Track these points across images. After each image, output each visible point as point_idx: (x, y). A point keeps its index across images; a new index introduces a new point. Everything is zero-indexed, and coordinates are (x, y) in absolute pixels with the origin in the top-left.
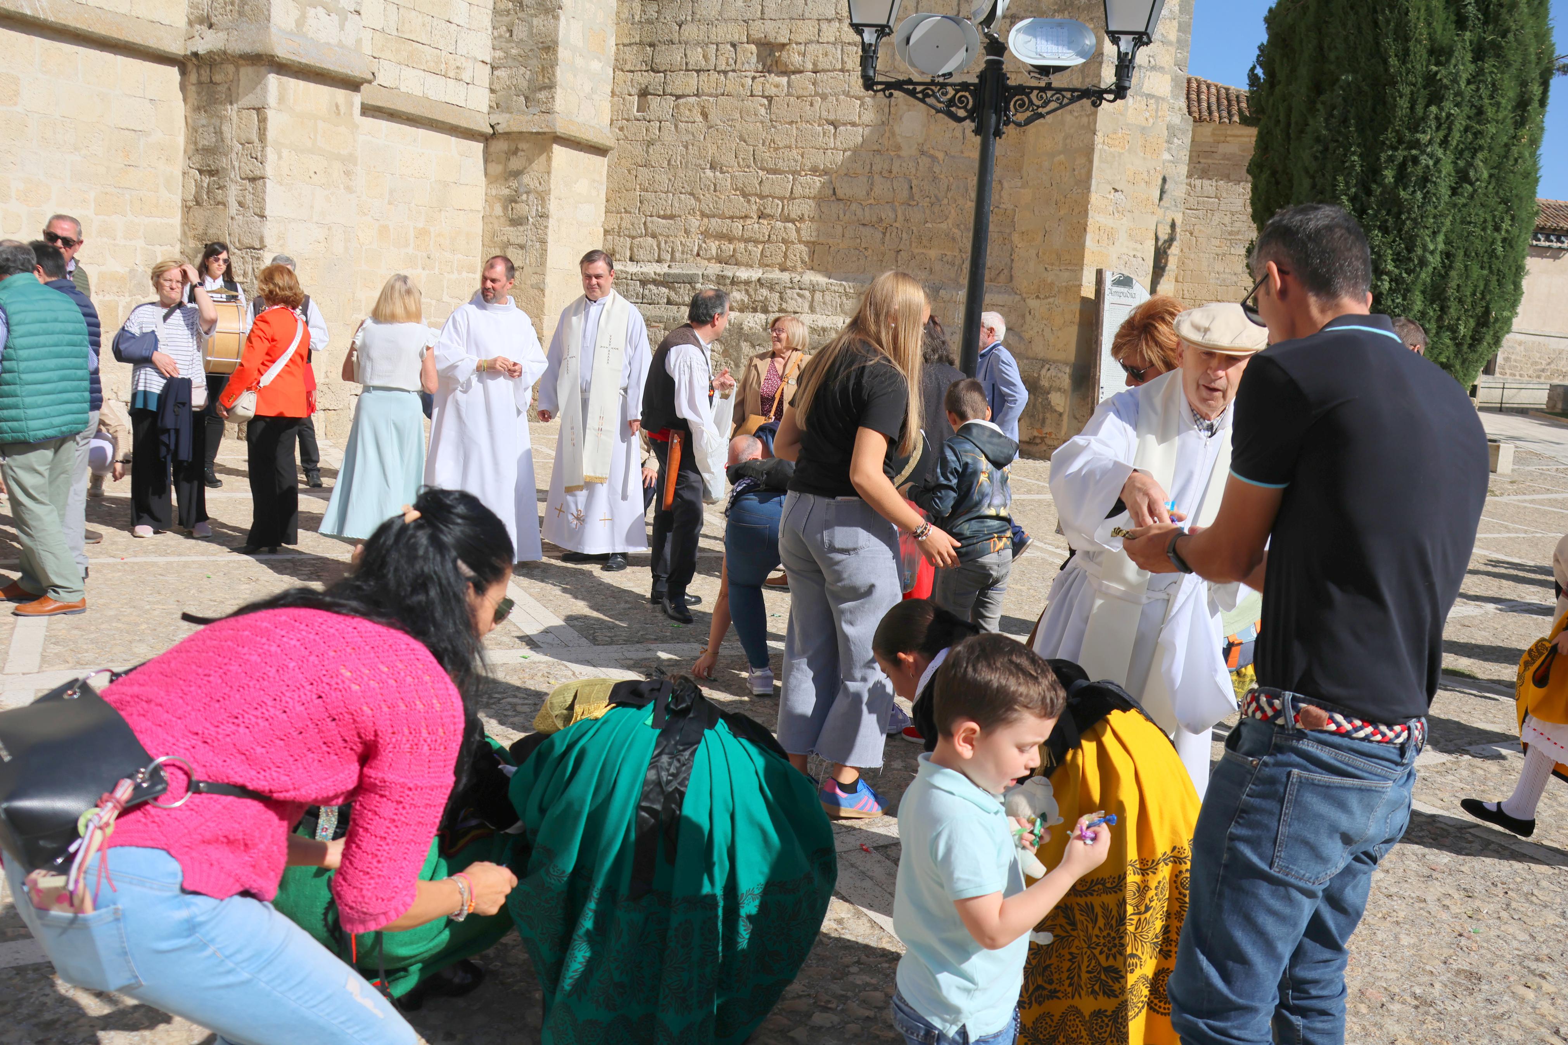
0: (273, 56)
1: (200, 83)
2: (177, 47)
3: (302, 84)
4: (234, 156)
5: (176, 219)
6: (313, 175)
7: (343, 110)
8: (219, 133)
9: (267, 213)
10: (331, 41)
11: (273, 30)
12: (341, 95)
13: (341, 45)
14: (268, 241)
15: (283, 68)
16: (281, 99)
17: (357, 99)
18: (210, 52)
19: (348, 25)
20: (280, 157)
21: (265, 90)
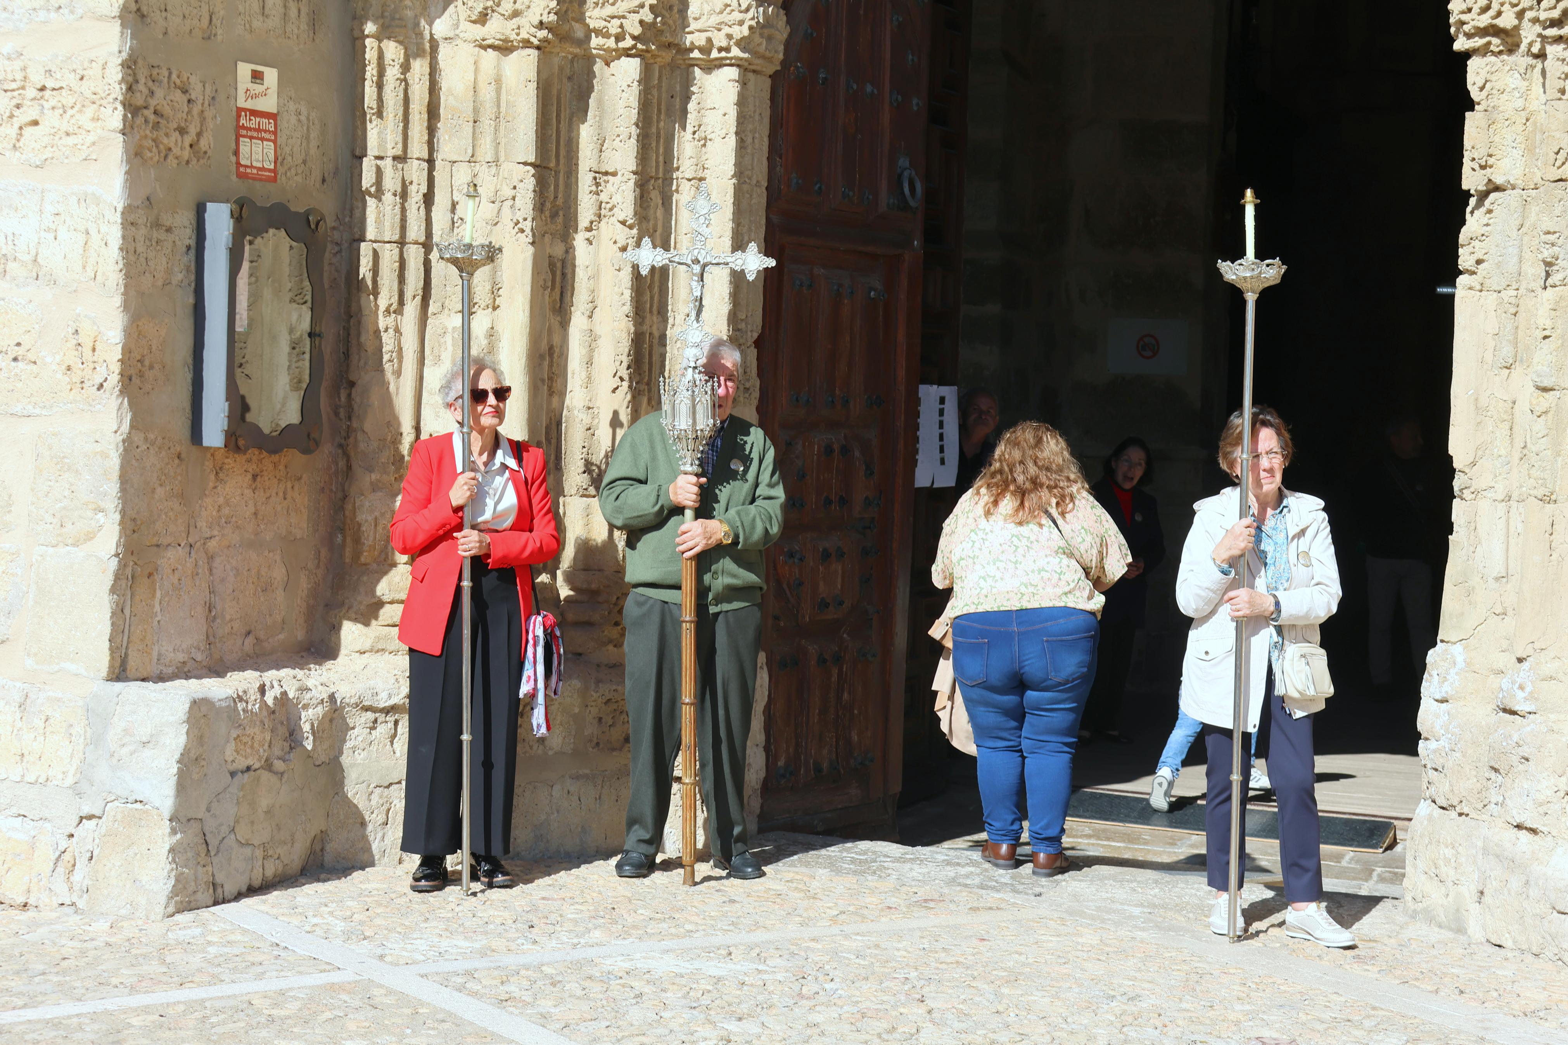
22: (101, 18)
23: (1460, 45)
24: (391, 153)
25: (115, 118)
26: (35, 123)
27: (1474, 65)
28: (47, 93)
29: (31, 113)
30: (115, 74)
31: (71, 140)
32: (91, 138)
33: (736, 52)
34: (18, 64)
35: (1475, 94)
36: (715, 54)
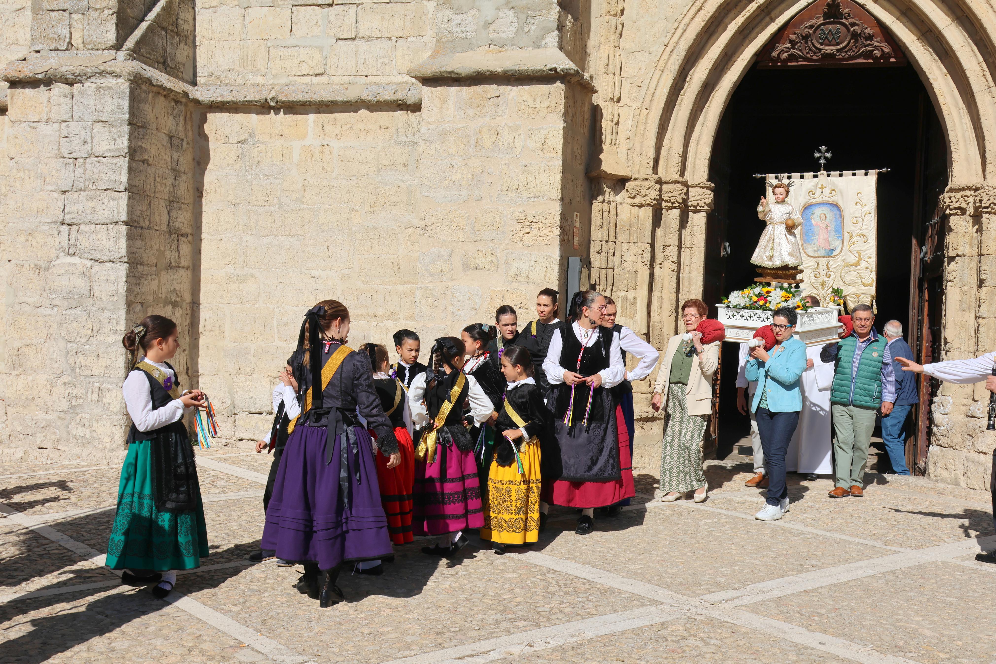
22: (553, 200)
23: (948, 212)
24: (605, 239)
25: (557, 231)
26: (529, 233)
27: (952, 218)
28: (533, 224)
29: (528, 230)
30: (558, 217)
31: (541, 238)
32: (549, 237)
33: (706, 208)
34: (523, 215)
35: (953, 227)
36: (698, 208)
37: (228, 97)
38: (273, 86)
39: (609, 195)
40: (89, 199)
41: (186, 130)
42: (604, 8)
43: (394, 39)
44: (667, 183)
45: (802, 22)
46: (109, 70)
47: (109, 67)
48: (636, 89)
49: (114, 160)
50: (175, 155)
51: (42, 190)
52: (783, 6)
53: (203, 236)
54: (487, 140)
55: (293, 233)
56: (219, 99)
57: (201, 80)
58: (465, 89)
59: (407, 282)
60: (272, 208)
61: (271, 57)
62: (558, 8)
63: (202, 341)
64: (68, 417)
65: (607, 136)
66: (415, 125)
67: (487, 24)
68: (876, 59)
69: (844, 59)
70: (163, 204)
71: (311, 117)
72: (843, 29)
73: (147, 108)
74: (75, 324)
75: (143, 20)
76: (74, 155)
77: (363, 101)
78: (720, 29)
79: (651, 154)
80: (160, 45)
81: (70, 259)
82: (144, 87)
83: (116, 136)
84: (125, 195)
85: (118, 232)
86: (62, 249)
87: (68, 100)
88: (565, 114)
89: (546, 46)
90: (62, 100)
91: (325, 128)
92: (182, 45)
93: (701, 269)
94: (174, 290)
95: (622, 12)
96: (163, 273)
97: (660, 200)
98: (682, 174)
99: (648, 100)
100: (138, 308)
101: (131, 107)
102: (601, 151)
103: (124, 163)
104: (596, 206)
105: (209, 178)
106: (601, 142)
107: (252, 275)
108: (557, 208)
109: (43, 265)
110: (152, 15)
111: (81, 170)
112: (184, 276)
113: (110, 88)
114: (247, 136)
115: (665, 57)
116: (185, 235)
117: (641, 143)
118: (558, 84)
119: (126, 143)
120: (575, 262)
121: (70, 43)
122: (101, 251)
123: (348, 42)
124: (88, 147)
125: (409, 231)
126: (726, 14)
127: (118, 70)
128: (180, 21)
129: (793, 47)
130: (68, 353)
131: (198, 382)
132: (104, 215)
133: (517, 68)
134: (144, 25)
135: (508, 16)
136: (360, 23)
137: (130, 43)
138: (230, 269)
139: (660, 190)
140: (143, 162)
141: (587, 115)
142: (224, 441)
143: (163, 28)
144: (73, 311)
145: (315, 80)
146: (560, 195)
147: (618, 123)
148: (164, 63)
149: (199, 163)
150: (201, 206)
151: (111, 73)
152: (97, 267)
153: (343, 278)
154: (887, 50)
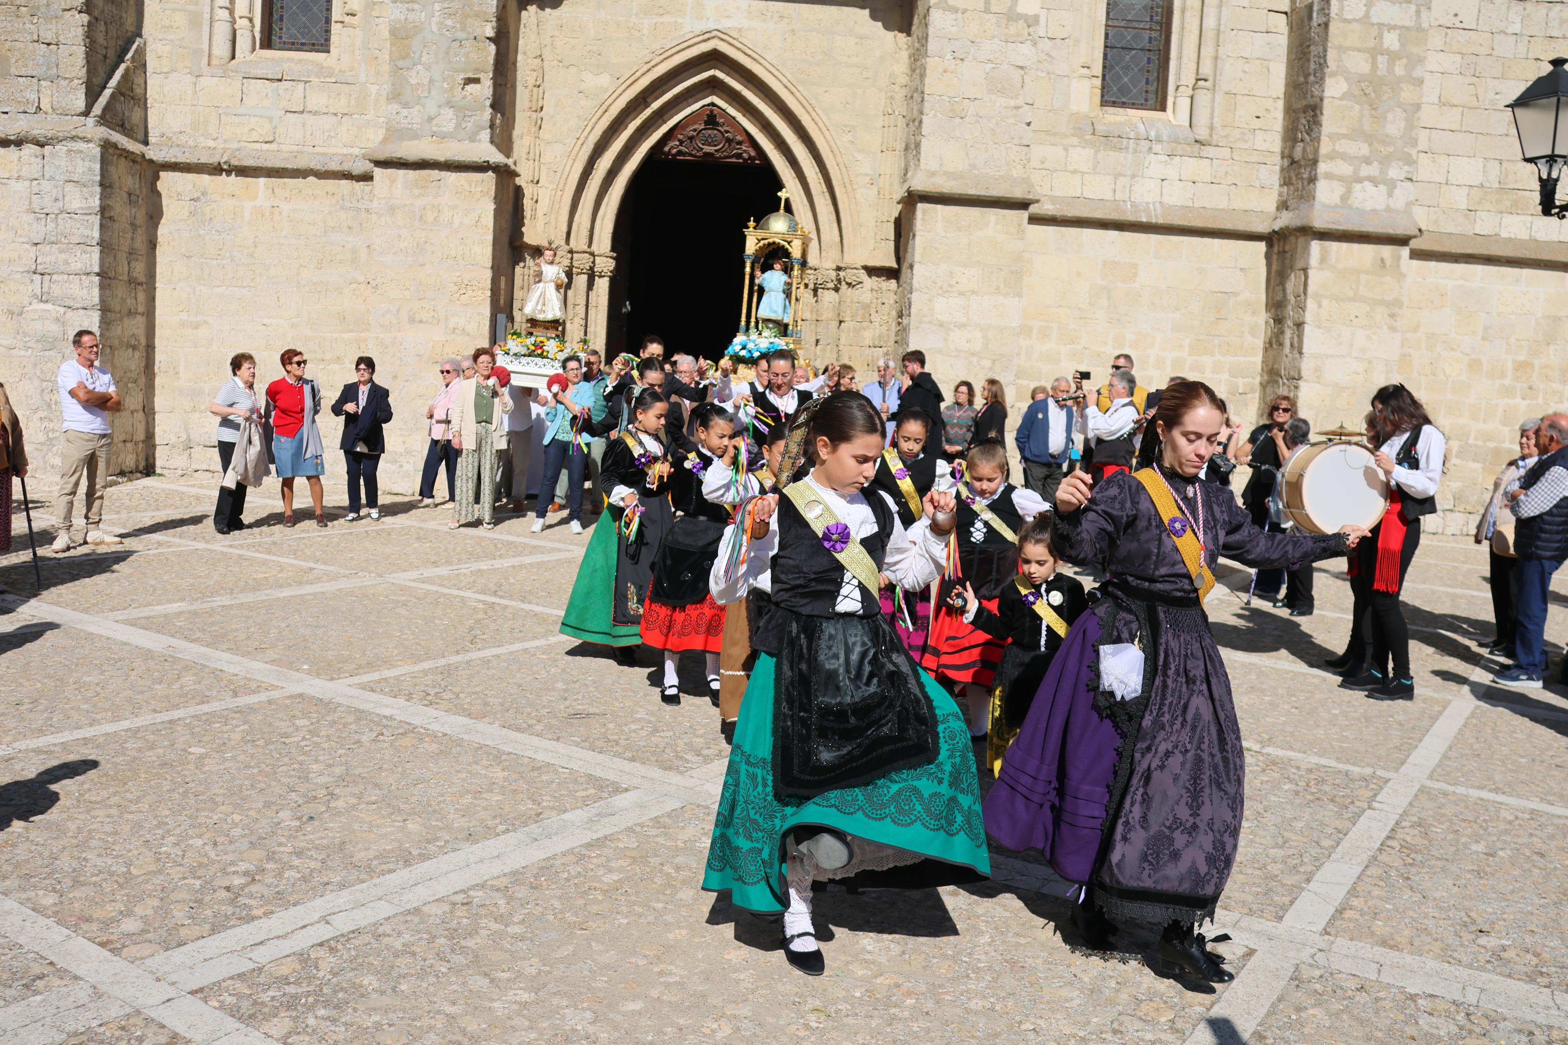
0: (1311, 228)
1: (1279, 252)
2: (1263, 227)
3: (1344, 246)
4: (1290, 307)
5: (1258, 358)
6: (1353, 318)
7: (1388, 263)
8: (1284, 290)
9: (1304, 351)
10: (1379, 208)
11: (1317, 206)
12: (1386, 251)
13: (1388, 209)
14: (1304, 373)
15: (1325, 235)
16: (1323, 259)
17: (1405, 251)
18: (1281, 229)
19: (1397, 192)
20: (1320, 306)
21: (1309, 254)
22: (486, 268)
25: (489, 293)
26: (464, 294)
28: (468, 286)
29: (464, 292)
30: (489, 282)
31: (475, 299)
32: (481, 298)
33: (609, 274)
34: (460, 279)
36: (603, 274)
37: (181, 159)
38: (225, 150)
39: (529, 261)
40: (61, 251)
41: (141, 187)
42: (527, 105)
43: (340, 115)
44: (577, 252)
45: (687, 125)
46: (80, 135)
47: (80, 132)
48: (552, 173)
49: (86, 218)
50: (133, 211)
51: (14, 242)
52: (673, 111)
53: (157, 285)
54: (430, 216)
55: (245, 284)
56: (173, 160)
57: (152, 140)
58: (411, 172)
59: (352, 331)
60: (224, 262)
61: (223, 122)
62: (490, 110)
63: (158, 381)
64: (45, 448)
65: (528, 213)
66: (359, 193)
67: (430, 119)
68: (744, 159)
69: (720, 158)
70: (125, 256)
71: (262, 181)
72: (719, 135)
73: (112, 169)
74: (50, 364)
75: (104, 87)
76: (45, 211)
77: (312, 170)
78: (622, 127)
79: (565, 229)
80: (119, 109)
81: (42, 306)
82: (111, 151)
83: (87, 195)
84: (97, 249)
85: (92, 282)
86: (35, 296)
87: (39, 160)
88: (495, 198)
89: (480, 141)
90: (33, 159)
91: (276, 191)
92: (136, 108)
93: (605, 324)
94: (134, 335)
95: (542, 108)
96: (125, 319)
97: (571, 267)
98: (590, 246)
99: (562, 184)
100: (108, 351)
101: (102, 169)
102: (523, 225)
103: (96, 220)
104: (518, 270)
105: (163, 231)
106: (523, 217)
107: (205, 322)
108: (488, 274)
109: (16, 310)
110: (113, 82)
111: (53, 225)
112: (140, 321)
113: (81, 152)
114: (199, 194)
115: (577, 148)
116: (141, 284)
117: (556, 219)
118: (490, 173)
119: (98, 202)
120: (502, 318)
121: (39, 108)
122: (74, 299)
123: (296, 115)
124: (60, 204)
125: (354, 286)
126: (627, 116)
127: (89, 136)
128: (135, 86)
129: (681, 145)
130: (43, 390)
131: (154, 419)
132: (77, 266)
133: (456, 158)
134: (107, 93)
135: (449, 113)
136: (308, 98)
137: (97, 109)
138: (184, 316)
139: (572, 259)
140: (110, 218)
141: (511, 194)
142: (180, 472)
143: (122, 94)
144: (47, 353)
145: (266, 147)
146: (490, 264)
147: (537, 201)
148: (122, 126)
149: (151, 218)
150: (155, 257)
151: (83, 139)
152: (70, 313)
153: (293, 325)
154: (753, 153)
